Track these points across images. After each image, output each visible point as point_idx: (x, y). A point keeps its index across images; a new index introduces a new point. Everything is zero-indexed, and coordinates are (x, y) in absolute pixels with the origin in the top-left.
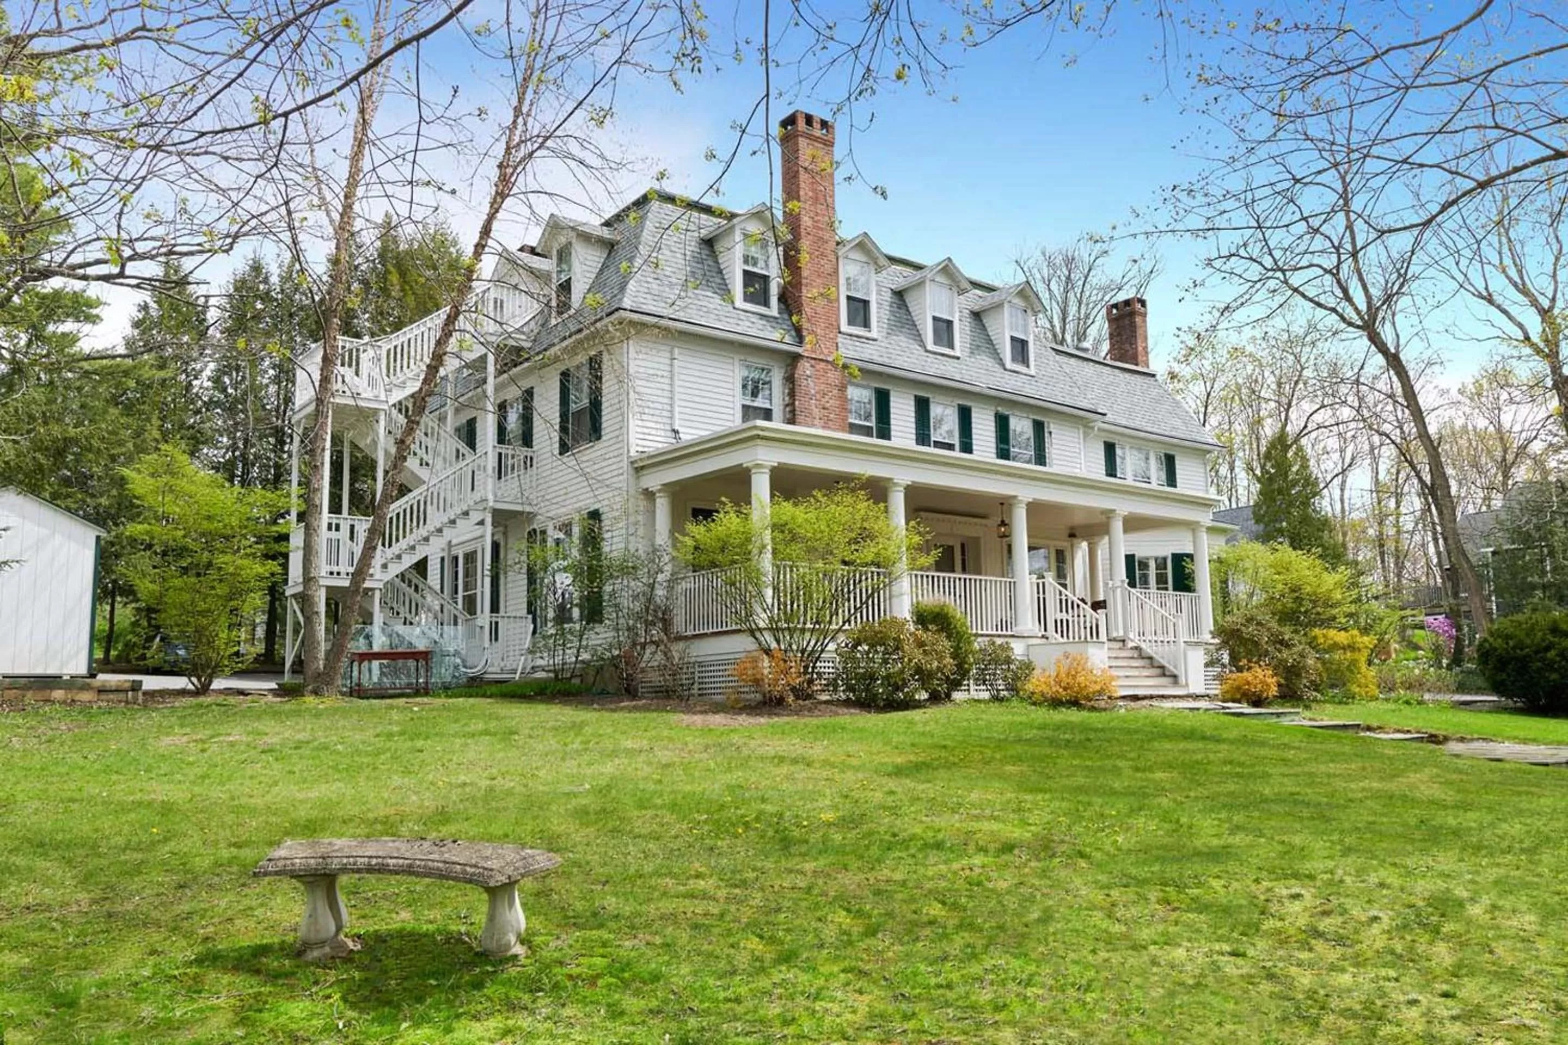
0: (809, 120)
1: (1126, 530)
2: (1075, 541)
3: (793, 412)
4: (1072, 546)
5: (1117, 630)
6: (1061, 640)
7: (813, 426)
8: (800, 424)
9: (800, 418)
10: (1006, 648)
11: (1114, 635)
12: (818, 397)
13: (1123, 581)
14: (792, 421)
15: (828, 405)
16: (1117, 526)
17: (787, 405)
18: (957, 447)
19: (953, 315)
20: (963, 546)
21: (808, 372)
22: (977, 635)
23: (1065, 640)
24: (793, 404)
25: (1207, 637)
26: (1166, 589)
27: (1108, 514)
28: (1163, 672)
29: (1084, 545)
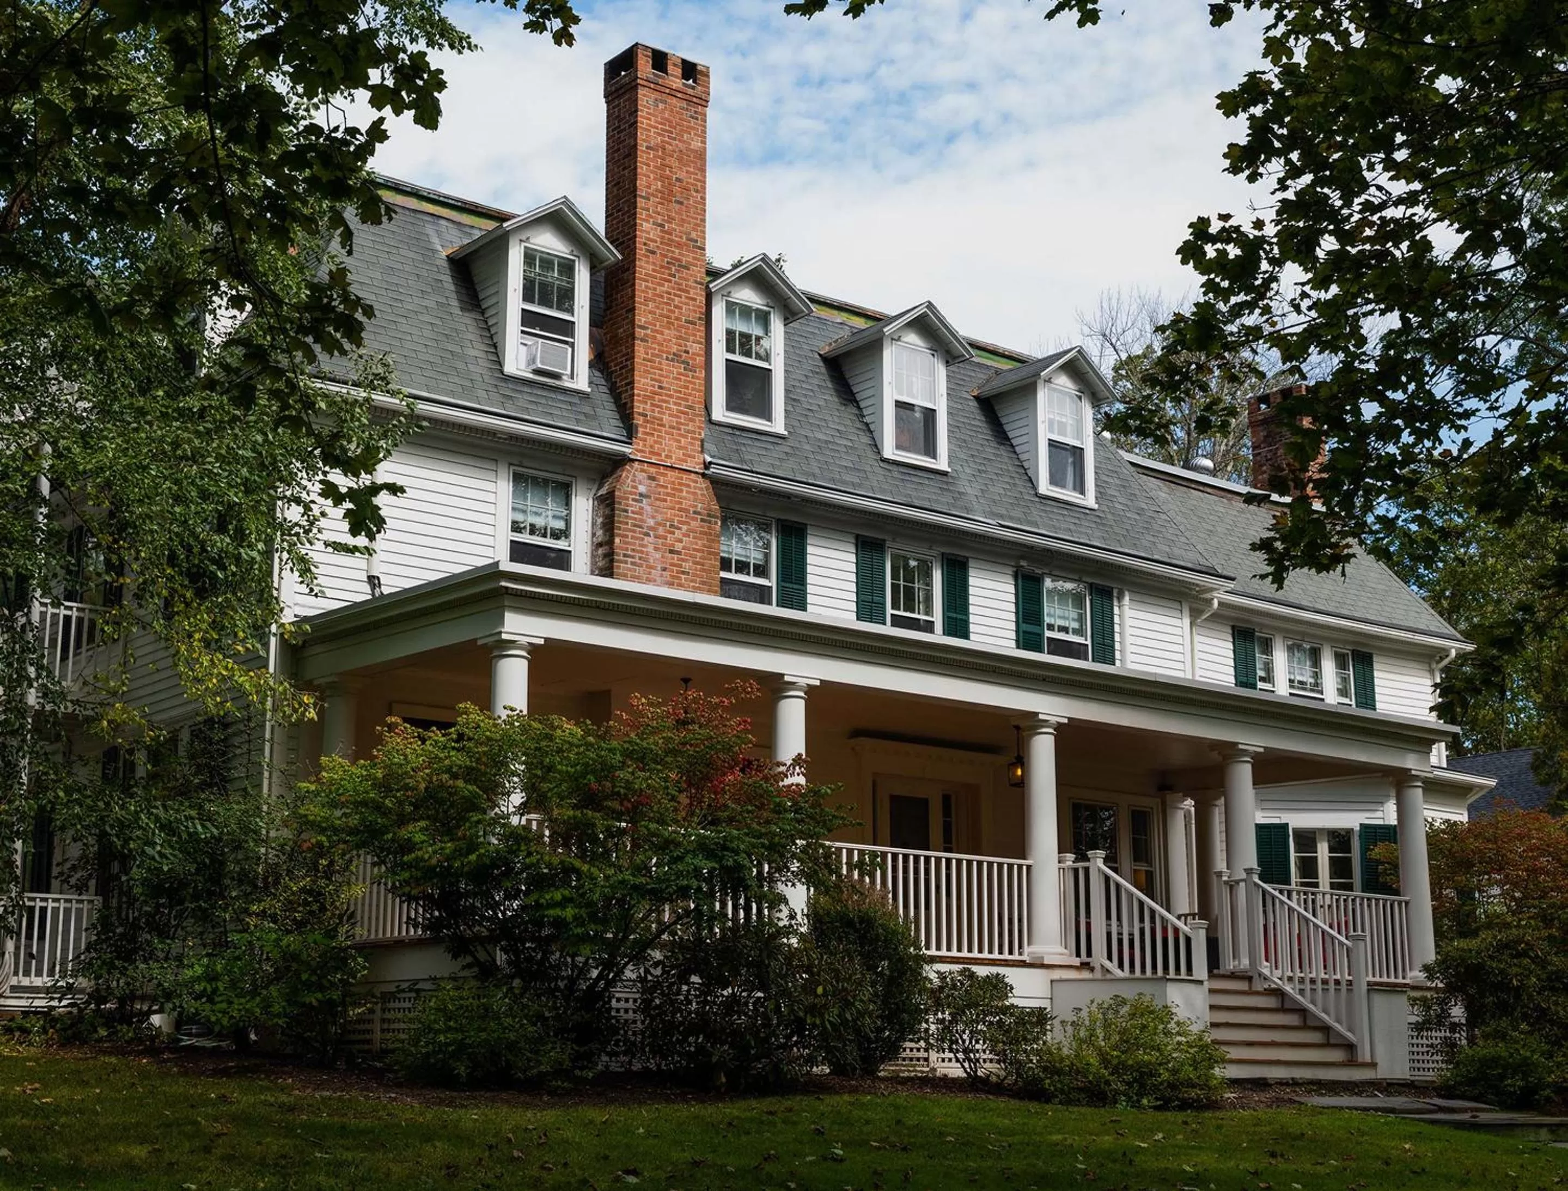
0: (660, 60)
1: (1258, 780)
2: (1169, 797)
3: (610, 556)
4: (1164, 804)
5: (1235, 956)
6: (1119, 973)
7: (649, 581)
8: (624, 577)
9: (620, 567)
10: (998, 986)
11: (1230, 964)
12: (661, 531)
13: (1249, 871)
14: (608, 571)
15: (678, 547)
16: (1244, 773)
17: (600, 545)
18: (939, 627)
19: (933, 399)
20: (946, 799)
21: (642, 489)
22: (933, 960)
23: (1126, 973)
24: (610, 543)
25: (1416, 975)
26: (1349, 887)
27: (1229, 751)
28: (1329, 1037)
29: (1189, 803)
